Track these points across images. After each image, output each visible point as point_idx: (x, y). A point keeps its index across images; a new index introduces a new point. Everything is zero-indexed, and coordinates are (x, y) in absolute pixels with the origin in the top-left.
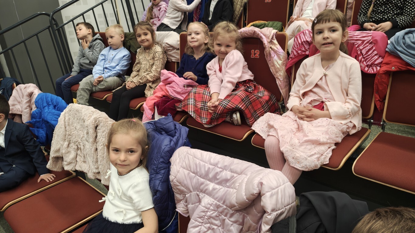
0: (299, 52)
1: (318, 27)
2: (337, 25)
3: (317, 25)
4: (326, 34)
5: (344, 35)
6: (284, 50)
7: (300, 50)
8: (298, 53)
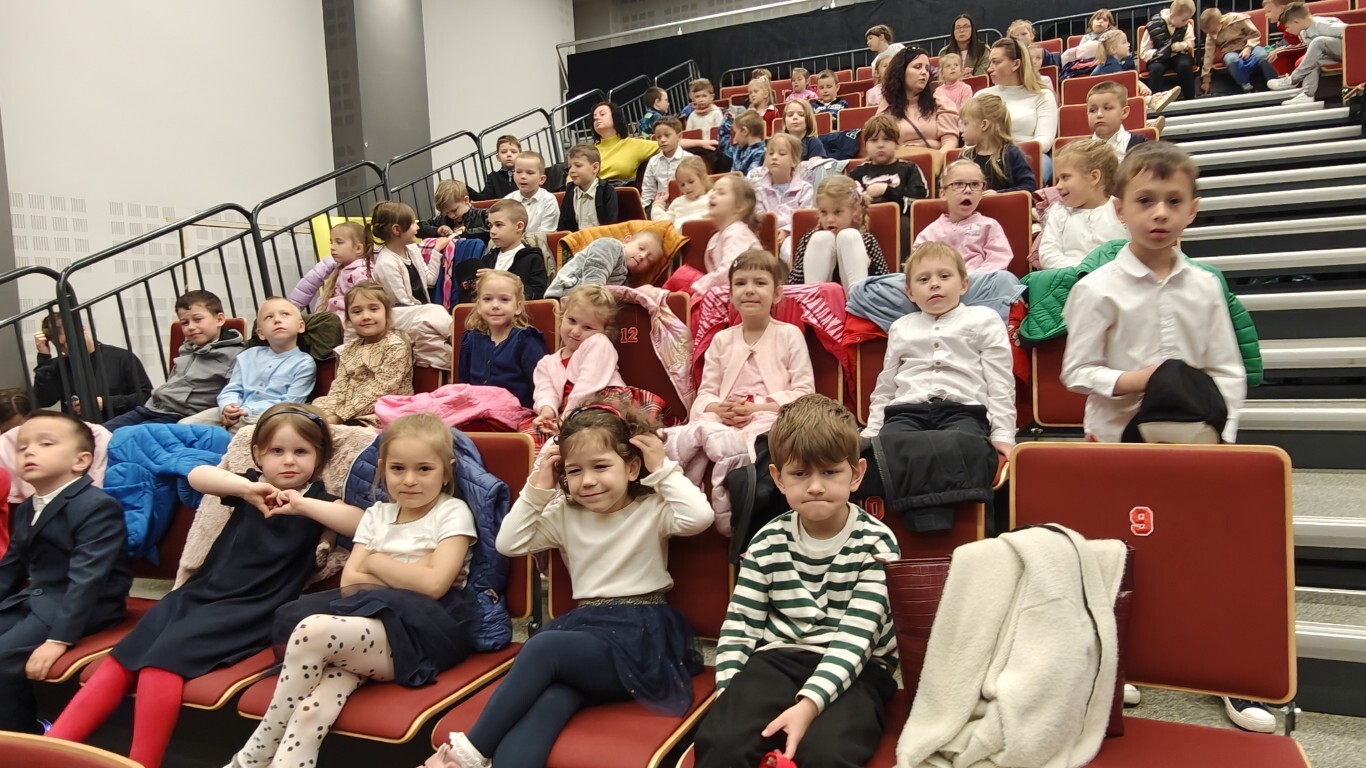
0: (713, 321)
1: (737, 276)
2: (766, 276)
3: (738, 271)
4: (750, 287)
5: (776, 293)
6: (685, 323)
7: (714, 318)
8: (711, 325)
